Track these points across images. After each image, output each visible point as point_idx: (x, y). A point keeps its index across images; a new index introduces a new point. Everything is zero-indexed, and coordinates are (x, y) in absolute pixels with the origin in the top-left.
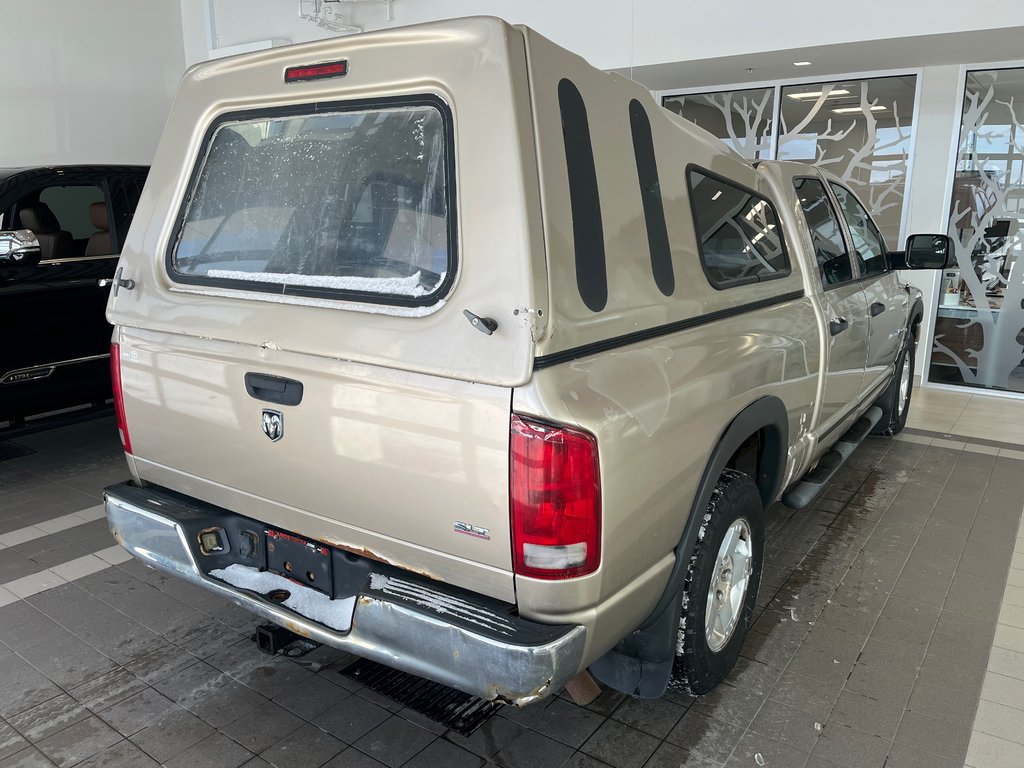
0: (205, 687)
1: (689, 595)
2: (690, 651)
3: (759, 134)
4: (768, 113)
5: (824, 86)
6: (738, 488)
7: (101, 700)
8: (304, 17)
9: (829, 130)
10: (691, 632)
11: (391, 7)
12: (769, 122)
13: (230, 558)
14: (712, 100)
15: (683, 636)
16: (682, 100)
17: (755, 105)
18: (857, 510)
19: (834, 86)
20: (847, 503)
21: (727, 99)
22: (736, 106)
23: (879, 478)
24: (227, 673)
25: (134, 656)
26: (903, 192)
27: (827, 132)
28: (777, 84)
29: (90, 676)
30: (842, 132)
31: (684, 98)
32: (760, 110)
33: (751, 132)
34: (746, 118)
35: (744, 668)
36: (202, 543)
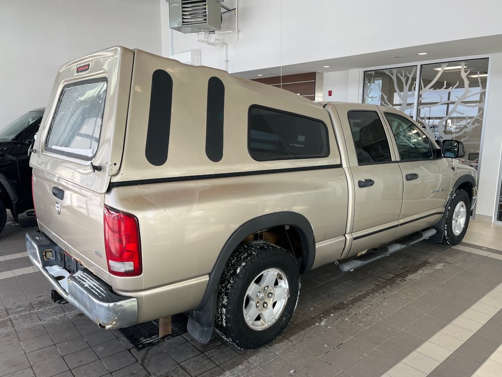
0: (55, 317)
1: (227, 298)
2: (229, 325)
3: (410, 90)
4: (414, 79)
5: (443, 64)
6: (268, 253)
7: (16, 316)
8: (199, 41)
9: (445, 86)
10: (229, 316)
11: (238, 35)
12: (415, 82)
13: (55, 262)
14: (387, 72)
15: (225, 317)
16: (373, 73)
17: (408, 75)
18: (399, 280)
19: (447, 64)
20: (397, 276)
21: (395, 72)
22: (399, 75)
23: (426, 265)
24: (67, 313)
25: (39, 302)
26: (482, 118)
27: (444, 88)
28: (419, 64)
29: (20, 307)
30: (451, 87)
31: (374, 72)
32: (411, 77)
33: (406, 88)
34: (404, 80)
35: (279, 342)
36: (45, 255)
